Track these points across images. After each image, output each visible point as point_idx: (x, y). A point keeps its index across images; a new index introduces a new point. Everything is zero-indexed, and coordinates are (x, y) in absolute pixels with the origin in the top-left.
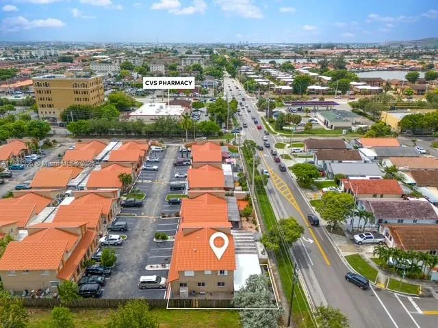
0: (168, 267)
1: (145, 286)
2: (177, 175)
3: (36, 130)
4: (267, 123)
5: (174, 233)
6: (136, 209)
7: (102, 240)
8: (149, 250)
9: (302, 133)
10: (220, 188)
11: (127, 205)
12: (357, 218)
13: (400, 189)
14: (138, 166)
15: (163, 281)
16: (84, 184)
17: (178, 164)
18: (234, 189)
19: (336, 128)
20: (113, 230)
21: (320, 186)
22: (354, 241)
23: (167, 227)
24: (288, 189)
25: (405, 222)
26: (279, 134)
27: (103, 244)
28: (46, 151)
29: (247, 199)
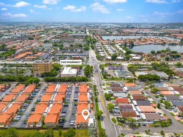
0: (75, 121)
1: (71, 125)
2: (76, 96)
3: (37, 81)
4: (102, 75)
5: (76, 113)
6: (67, 107)
7: (61, 115)
8: (71, 117)
9: (111, 79)
10: (86, 101)
11: (65, 106)
12: (115, 110)
13: (128, 101)
14: (66, 93)
15: (75, 124)
16: (54, 100)
17: (76, 92)
18: (90, 101)
19: (121, 78)
20: (63, 113)
21: (111, 99)
22: (114, 115)
23: (75, 112)
24: (103, 100)
25: (126, 110)
26: (104, 80)
27: (61, 116)
28: (39, 87)
29: (93, 104)
